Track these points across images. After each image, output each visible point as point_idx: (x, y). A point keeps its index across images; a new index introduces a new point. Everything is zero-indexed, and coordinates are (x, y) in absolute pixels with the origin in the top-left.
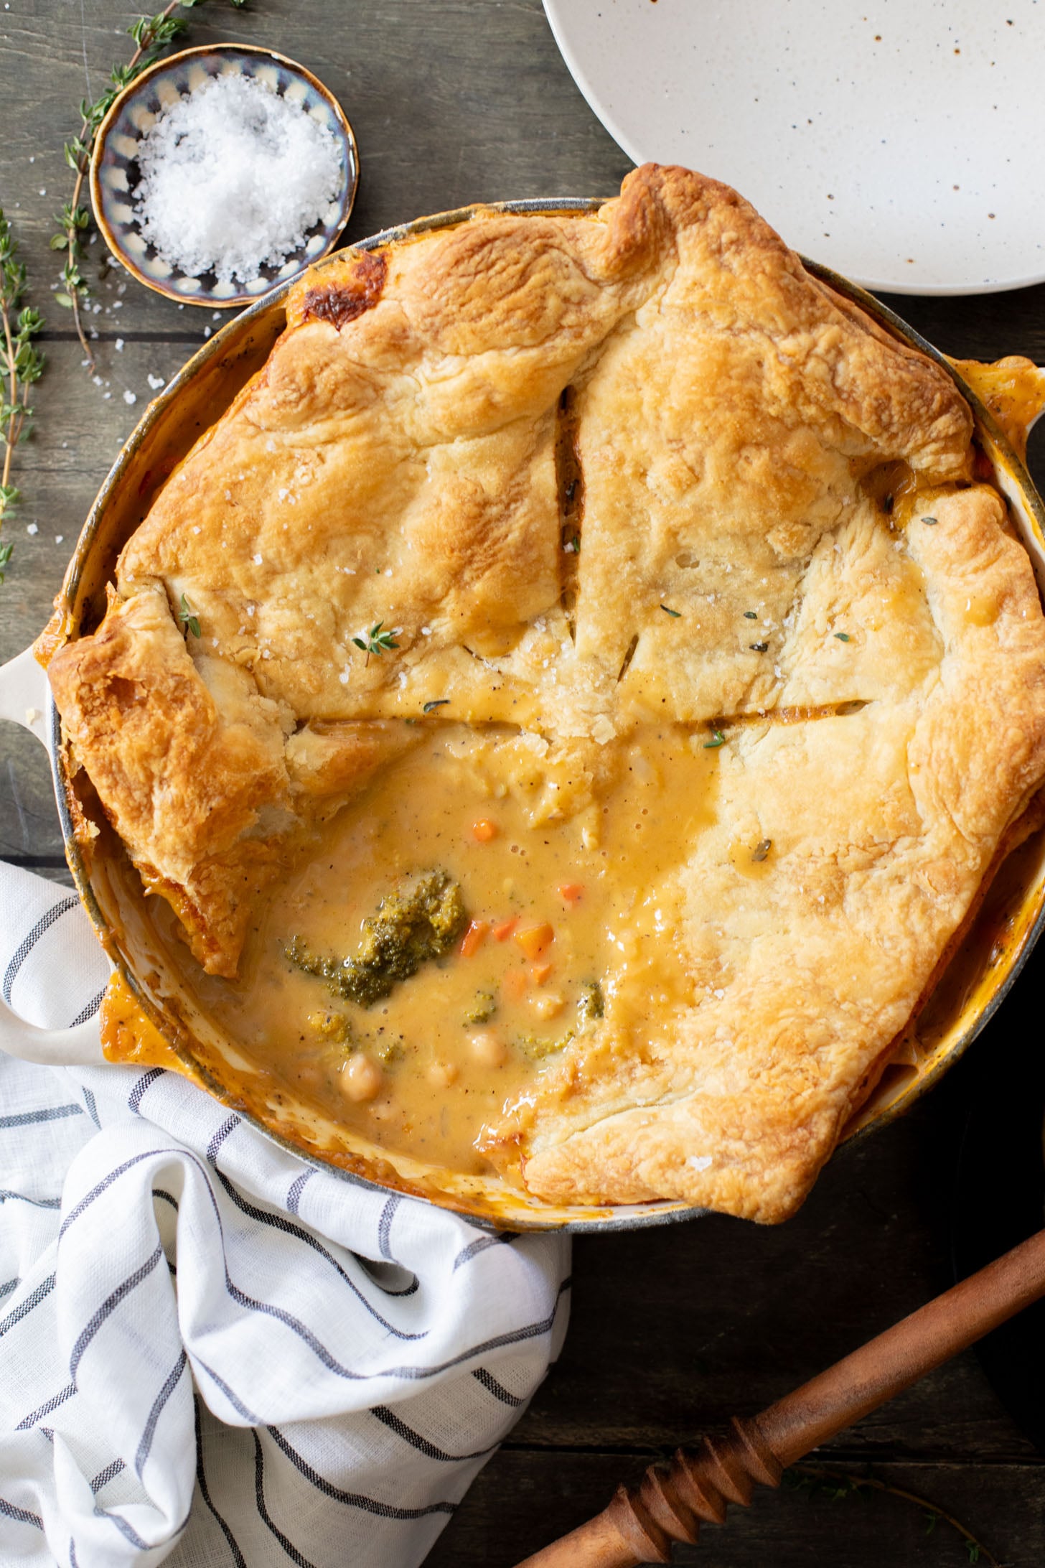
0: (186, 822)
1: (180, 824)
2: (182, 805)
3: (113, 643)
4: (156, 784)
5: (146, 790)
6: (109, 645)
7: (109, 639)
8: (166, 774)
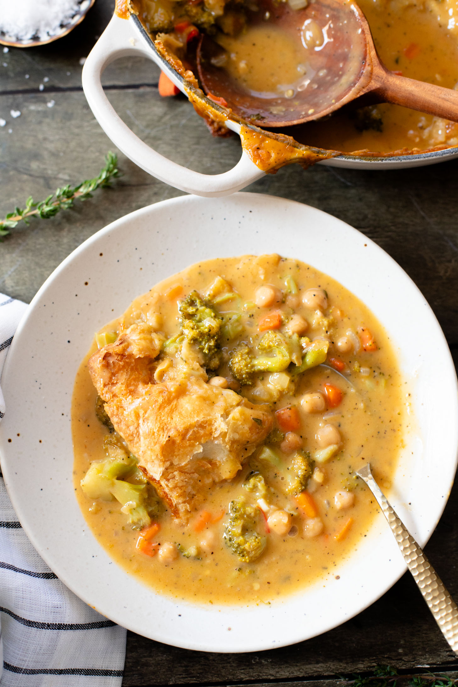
0: (155, 444)
1: (153, 444)
2: (154, 434)
3: (123, 345)
4: (141, 421)
5: (136, 425)
6: (121, 346)
7: (121, 344)
8: (146, 415)
